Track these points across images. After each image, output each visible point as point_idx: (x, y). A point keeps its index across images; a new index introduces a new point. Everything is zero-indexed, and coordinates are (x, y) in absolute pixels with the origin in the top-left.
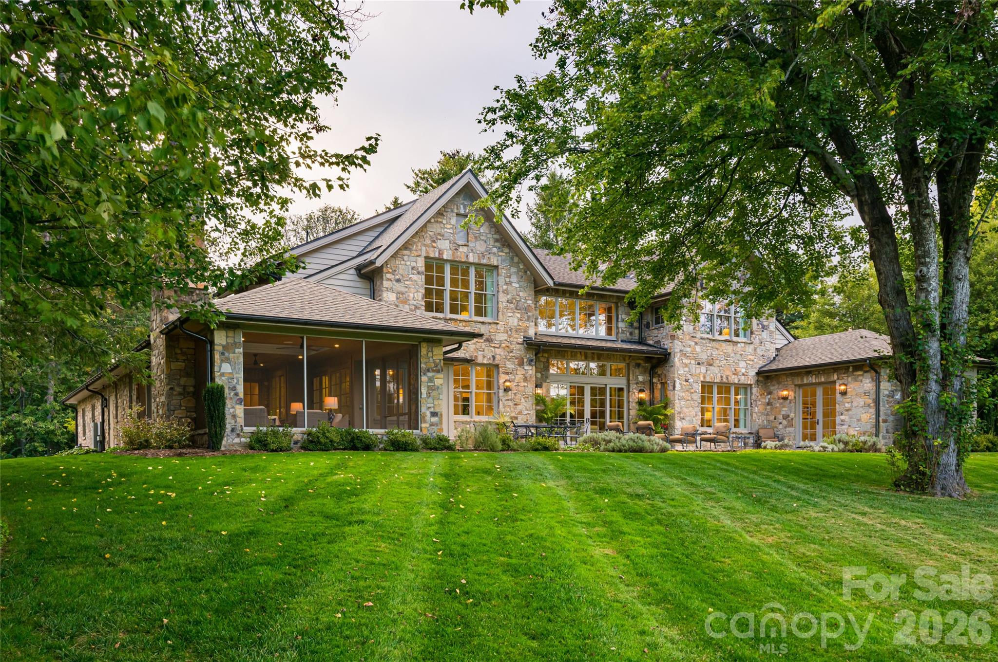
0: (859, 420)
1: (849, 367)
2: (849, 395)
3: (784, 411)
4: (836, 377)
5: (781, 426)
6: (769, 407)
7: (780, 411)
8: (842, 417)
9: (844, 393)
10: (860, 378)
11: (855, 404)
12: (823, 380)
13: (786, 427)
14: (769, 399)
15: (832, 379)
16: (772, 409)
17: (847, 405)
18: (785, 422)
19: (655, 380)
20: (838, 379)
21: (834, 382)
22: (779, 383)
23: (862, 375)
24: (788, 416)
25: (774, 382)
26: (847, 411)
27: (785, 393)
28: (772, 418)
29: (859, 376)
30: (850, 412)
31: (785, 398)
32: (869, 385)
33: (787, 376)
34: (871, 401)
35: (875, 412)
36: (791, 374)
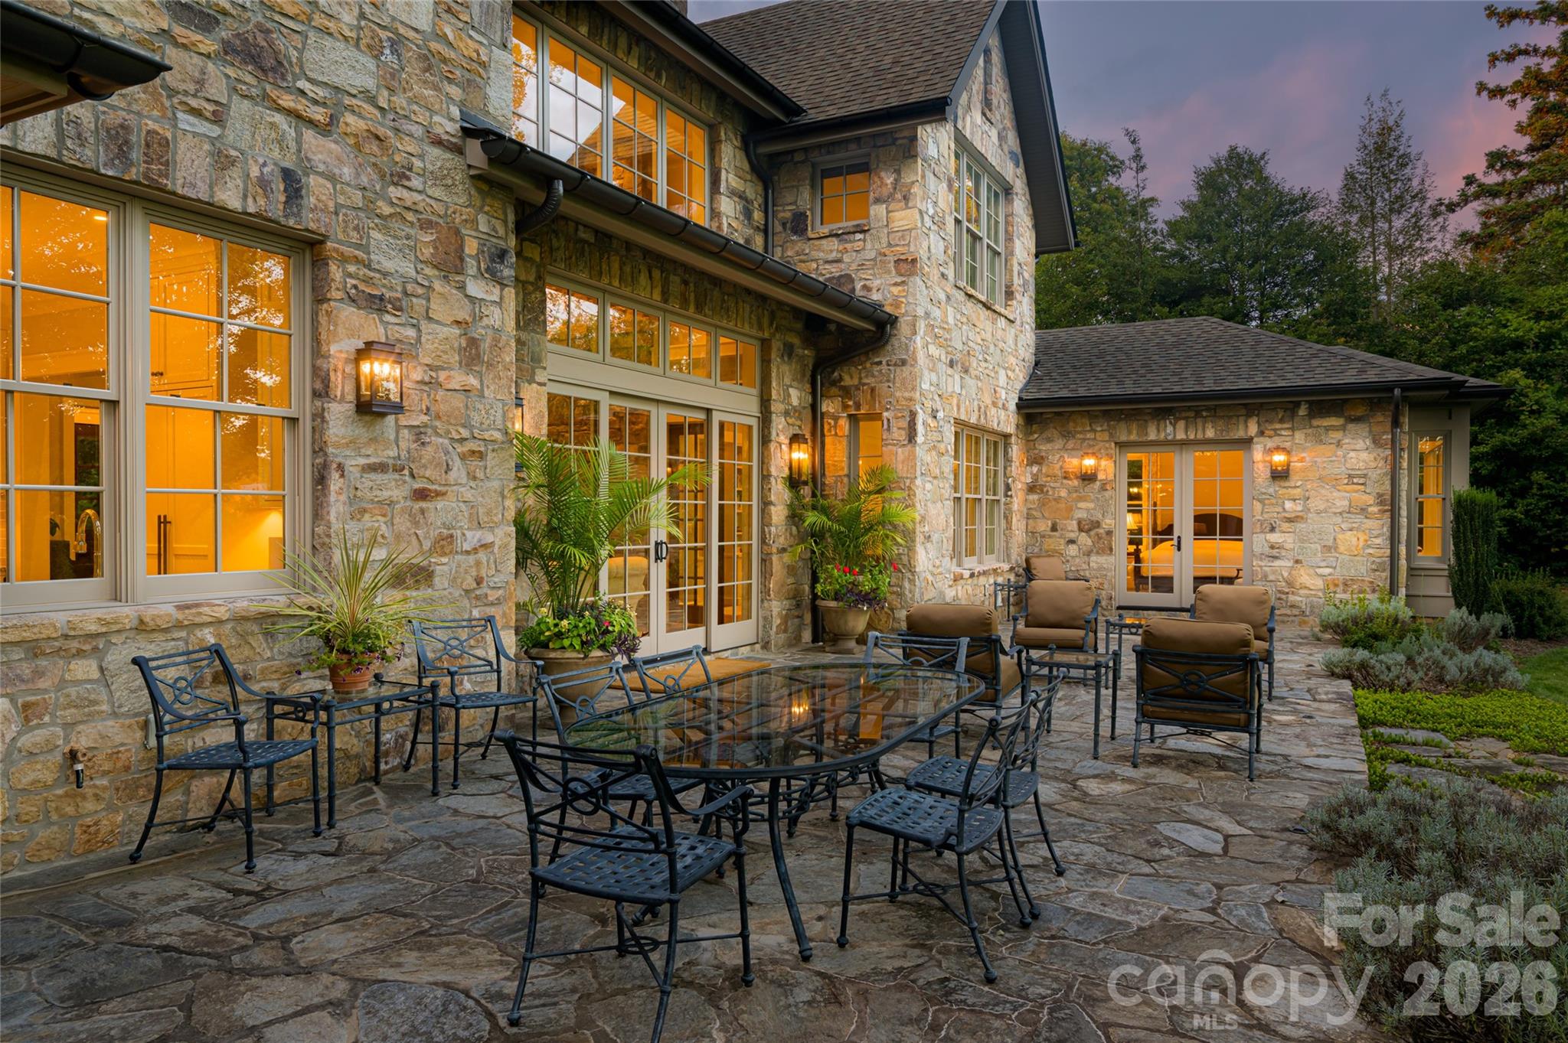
0: (1327, 549)
1: (1297, 405)
2: (1295, 480)
3: (1084, 509)
4: (1253, 428)
5: (1072, 550)
6: (1034, 497)
7: (1070, 509)
8: (1274, 538)
9: (1280, 475)
10: (1338, 435)
11: (1316, 504)
12: (1210, 433)
13: (1089, 554)
14: (1035, 477)
15: (1240, 433)
16: (1042, 504)
17: (1288, 505)
18: (1085, 540)
19: (828, 406)
20: (1261, 433)
21: (1247, 443)
22: (1067, 435)
23: (1343, 428)
24: (1097, 524)
25: (1052, 432)
26: (1290, 520)
27: (1089, 462)
28: (1043, 526)
29: (1328, 429)
30: (1300, 526)
31: (1088, 478)
32: (1364, 455)
33: (1093, 417)
34: (1370, 499)
35: (1386, 530)
36: (1105, 412)
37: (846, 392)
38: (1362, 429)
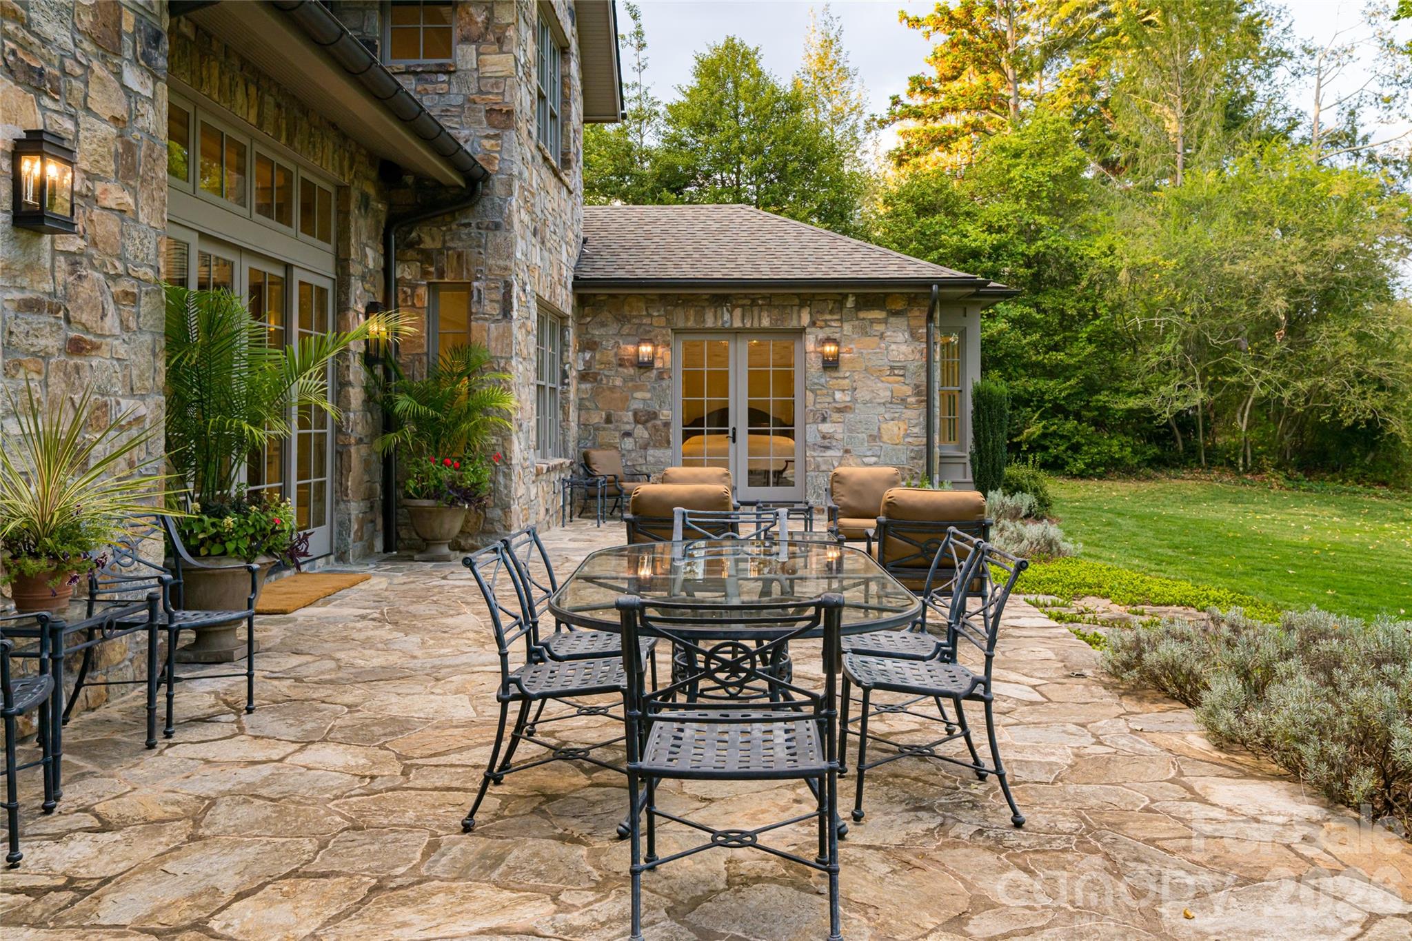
0: (873, 438)
1: (845, 296)
2: (844, 370)
3: (640, 401)
4: (806, 319)
5: (628, 443)
6: (586, 386)
7: (625, 400)
8: (826, 428)
9: (831, 365)
10: (881, 328)
11: (863, 394)
12: (766, 323)
13: (645, 447)
14: (588, 364)
15: (794, 324)
16: (595, 393)
17: (838, 395)
18: (641, 432)
19: (403, 272)
20: (813, 324)
21: (800, 332)
22: (622, 319)
23: (885, 321)
24: (654, 416)
25: (605, 316)
26: (839, 410)
27: (646, 349)
28: (597, 418)
29: (873, 321)
30: (849, 416)
31: (645, 366)
32: (904, 348)
33: (649, 301)
34: (908, 390)
35: (922, 419)
36: (663, 297)
37: (427, 257)
38: (901, 322)
